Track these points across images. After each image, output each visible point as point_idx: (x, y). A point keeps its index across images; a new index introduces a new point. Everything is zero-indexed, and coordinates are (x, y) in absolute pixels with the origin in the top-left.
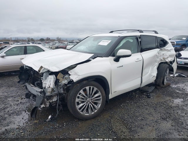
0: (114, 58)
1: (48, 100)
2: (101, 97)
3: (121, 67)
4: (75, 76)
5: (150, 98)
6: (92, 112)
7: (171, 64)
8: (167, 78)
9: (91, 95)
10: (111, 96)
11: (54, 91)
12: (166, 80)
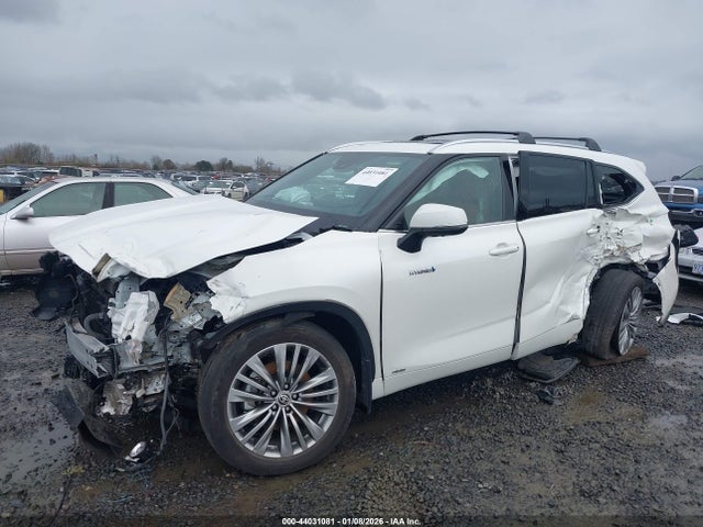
0: (401, 235)
1: (127, 387)
2: (336, 389)
3: (427, 271)
4: (231, 298)
5: (550, 403)
6: (294, 447)
7: (651, 274)
8: (631, 330)
9: (292, 380)
10: (379, 389)
11: (154, 355)
12: (630, 336)
